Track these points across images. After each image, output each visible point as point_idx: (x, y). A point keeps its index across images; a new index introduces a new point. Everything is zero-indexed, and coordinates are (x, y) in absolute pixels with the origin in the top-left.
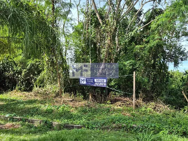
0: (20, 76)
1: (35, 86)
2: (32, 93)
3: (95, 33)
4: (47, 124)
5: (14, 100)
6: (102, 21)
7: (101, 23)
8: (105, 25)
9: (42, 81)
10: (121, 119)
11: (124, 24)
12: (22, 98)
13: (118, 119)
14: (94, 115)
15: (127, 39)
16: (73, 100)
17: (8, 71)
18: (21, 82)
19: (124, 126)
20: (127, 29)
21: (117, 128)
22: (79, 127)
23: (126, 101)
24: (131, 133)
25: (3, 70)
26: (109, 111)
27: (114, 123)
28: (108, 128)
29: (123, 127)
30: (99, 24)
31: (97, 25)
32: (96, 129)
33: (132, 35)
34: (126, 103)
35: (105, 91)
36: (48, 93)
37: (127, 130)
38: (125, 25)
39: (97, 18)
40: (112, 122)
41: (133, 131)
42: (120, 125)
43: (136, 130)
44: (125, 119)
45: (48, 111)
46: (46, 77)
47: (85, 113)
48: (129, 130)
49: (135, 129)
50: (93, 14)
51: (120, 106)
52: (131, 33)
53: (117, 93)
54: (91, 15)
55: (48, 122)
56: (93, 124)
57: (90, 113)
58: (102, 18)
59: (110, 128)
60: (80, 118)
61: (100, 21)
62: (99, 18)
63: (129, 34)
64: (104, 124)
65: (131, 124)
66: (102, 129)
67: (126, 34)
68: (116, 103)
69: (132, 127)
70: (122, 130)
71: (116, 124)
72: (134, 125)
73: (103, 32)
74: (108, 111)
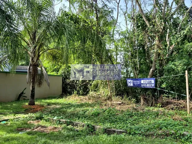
0: (78, 82)
1: (91, 90)
2: (87, 97)
3: (142, 36)
4: (89, 127)
5: (69, 104)
6: (149, 23)
7: (148, 24)
8: (152, 26)
9: (96, 86)
10: (169, 125)
11: (175, 23)
12: (77, 101)
13: (165, 124)
14: (140, 120)
15: (179, 38)
16: (122, 103)
17: (68, 78)
18: (79, 87)
19: (173, 133)
20: (178, 28)
21: (163, 135)
22: (121, 132)
23: (179, 103)
24: (181, 142)
25: (64, 78)
26: (158, 115)
27: (161, 129)
28: (152, 135)
29: (172, 135)
30: (146, 26)
31: (144, 27)
32: (138, 135)
33: (185, 34)
34: (180, 106)
35: (156, 94)
36: (101, 96)
37: (175, 138)
38: (176, 25)
39: (144, 21)
40: (158, 127)
41: (183, 139)
42: (168, 132)
43: (188, 138)
44: (174, 125)
45: (94, 114)
46: (100, 82)
47: (131, 117)
48: (178, 138)
49: (186, 137)
50: (139, 17)
51: (172, 109)
52: (183, 31)
53: (170, 96)
54: (137, 18)
55: (90, 126)
56: (136, 130)
57: (136, 117)
58: (149, 20)
59: (155, 135)
60: (124, 122)
61: (147, 22)
62: (145, 20)
63: (181, 33)
64: (148, 130)
65: (181, 132)
66: (146, 136)
67: (178, 33)
68: (168, 106)
69: (183, 135)
70: (169, 138)
71: (162, 130)
72: (185, 133)
73: (150, 33)
74: (156, 115)
